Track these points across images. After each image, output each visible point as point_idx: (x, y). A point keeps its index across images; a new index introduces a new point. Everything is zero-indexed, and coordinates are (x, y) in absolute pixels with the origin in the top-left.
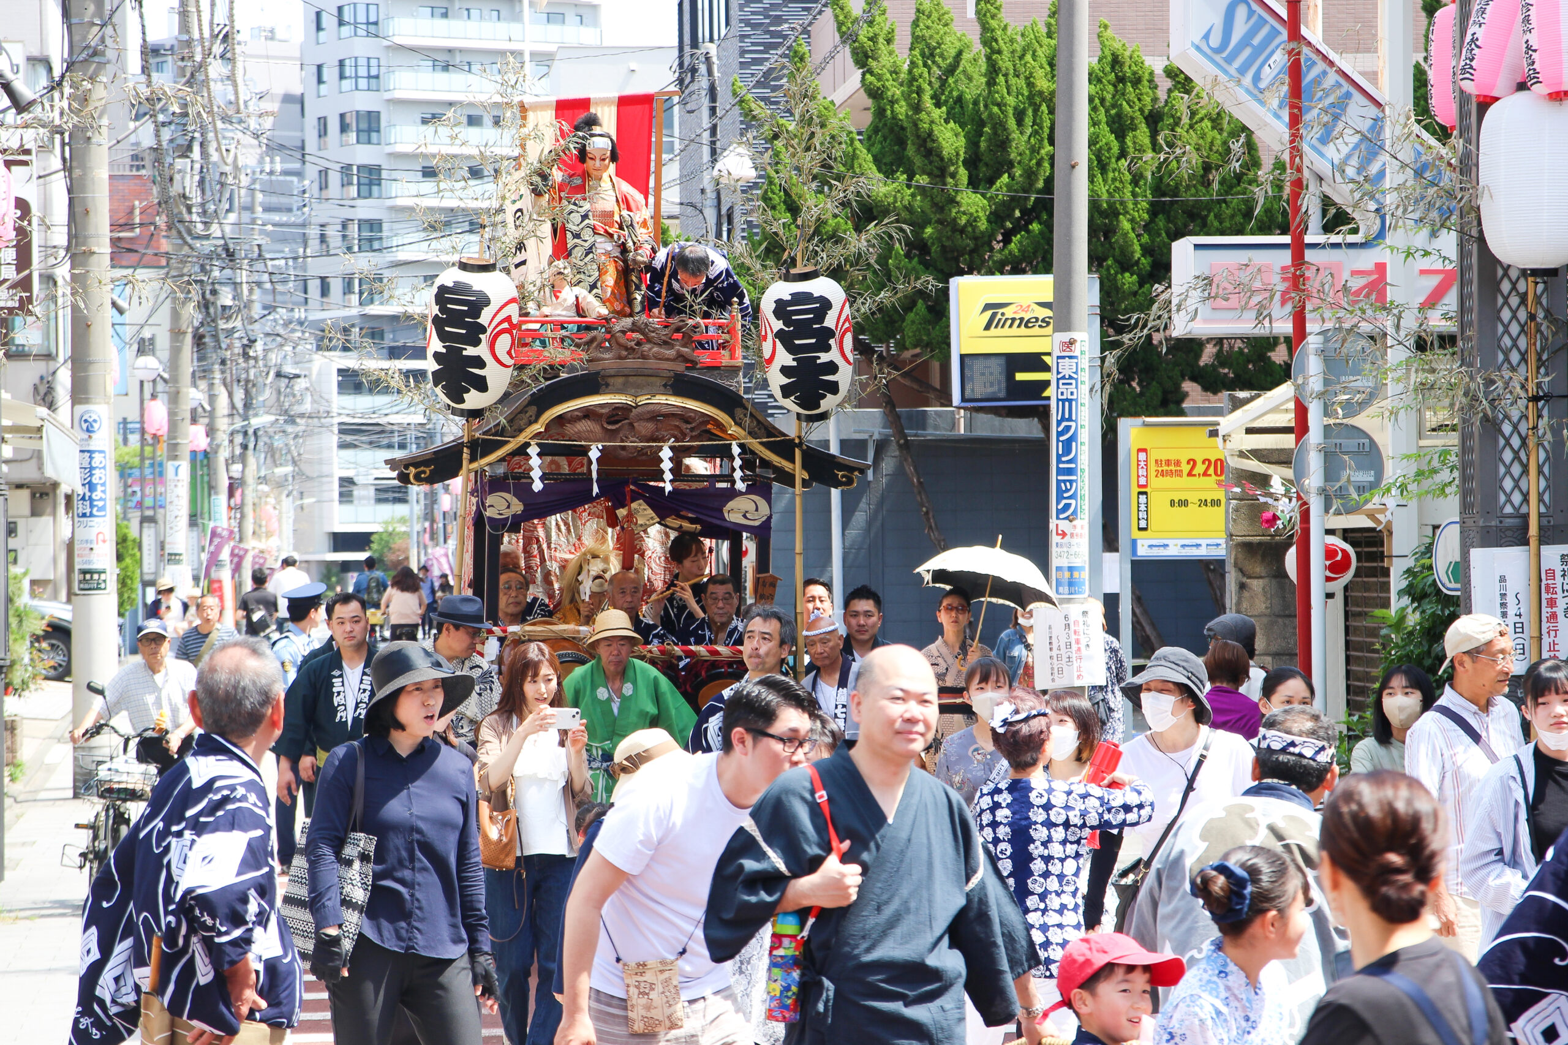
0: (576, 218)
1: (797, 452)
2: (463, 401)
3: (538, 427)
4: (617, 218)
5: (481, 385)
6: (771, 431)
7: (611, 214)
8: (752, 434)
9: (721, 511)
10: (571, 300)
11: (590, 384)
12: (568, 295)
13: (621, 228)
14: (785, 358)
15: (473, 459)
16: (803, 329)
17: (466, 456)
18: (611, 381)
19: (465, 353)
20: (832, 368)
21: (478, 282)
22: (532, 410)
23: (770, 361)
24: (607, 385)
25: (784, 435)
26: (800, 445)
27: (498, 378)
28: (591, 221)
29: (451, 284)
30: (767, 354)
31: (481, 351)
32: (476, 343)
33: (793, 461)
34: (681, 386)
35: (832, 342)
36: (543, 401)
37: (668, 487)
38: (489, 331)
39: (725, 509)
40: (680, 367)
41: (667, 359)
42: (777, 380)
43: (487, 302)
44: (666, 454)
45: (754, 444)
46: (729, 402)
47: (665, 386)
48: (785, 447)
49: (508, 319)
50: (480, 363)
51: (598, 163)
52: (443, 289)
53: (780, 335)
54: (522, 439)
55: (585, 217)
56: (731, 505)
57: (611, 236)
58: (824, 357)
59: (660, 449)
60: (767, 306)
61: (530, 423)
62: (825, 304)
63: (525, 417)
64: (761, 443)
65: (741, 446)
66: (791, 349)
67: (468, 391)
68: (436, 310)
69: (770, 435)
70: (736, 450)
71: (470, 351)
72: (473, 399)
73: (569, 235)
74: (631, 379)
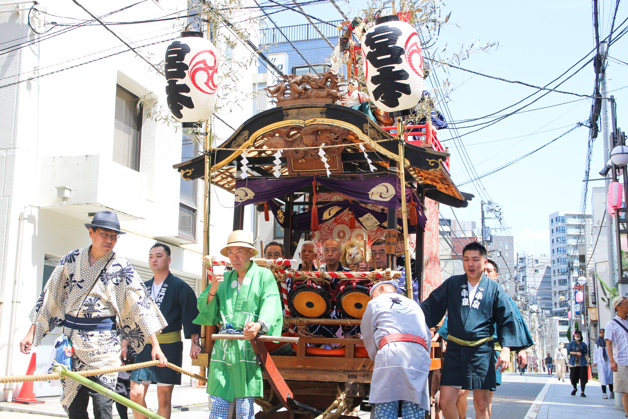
1: (400, 146)
2: (182, 116)
3: (250, 143)
5: (189, 103)
6: (385, 136)
8: (373, 138)
9: (368, 195)
11: (278, 115)
14: (374, 72)
16: (383, 50)
18: (290, 112)
19: (177, 83)
20: (404, 74)
22: (246, 133)
24: (288, 115)
31: (186, 81)
32: (183, 76)
33: (397, 153)
34: (329, 112)
35: (402, 57)
36: (251, 127)
37: (329, 173)
38: (190, 68)
39: (370, 193)
40: (329, 101)
41: (322, 97)
42: (371, 90)
43: (188, 50)
44: (322, 153)
45: (374, 144)
46: (360, 120)
47: (321, 113)
48: (393, 145)
50: (186, 89)
53: (369, 56)
54: (239, 150)
56: (373, 190)
58: (398, 67)
59: (318, 150)
61: (245, 141)
62: (398, 33)
64: (379, 143)
66: (376, 63)
67: (183, 108)
69: (384, 138)
70: (363, 149)
71: (180, 82)
72: (188, 115)
74: (302, 110)
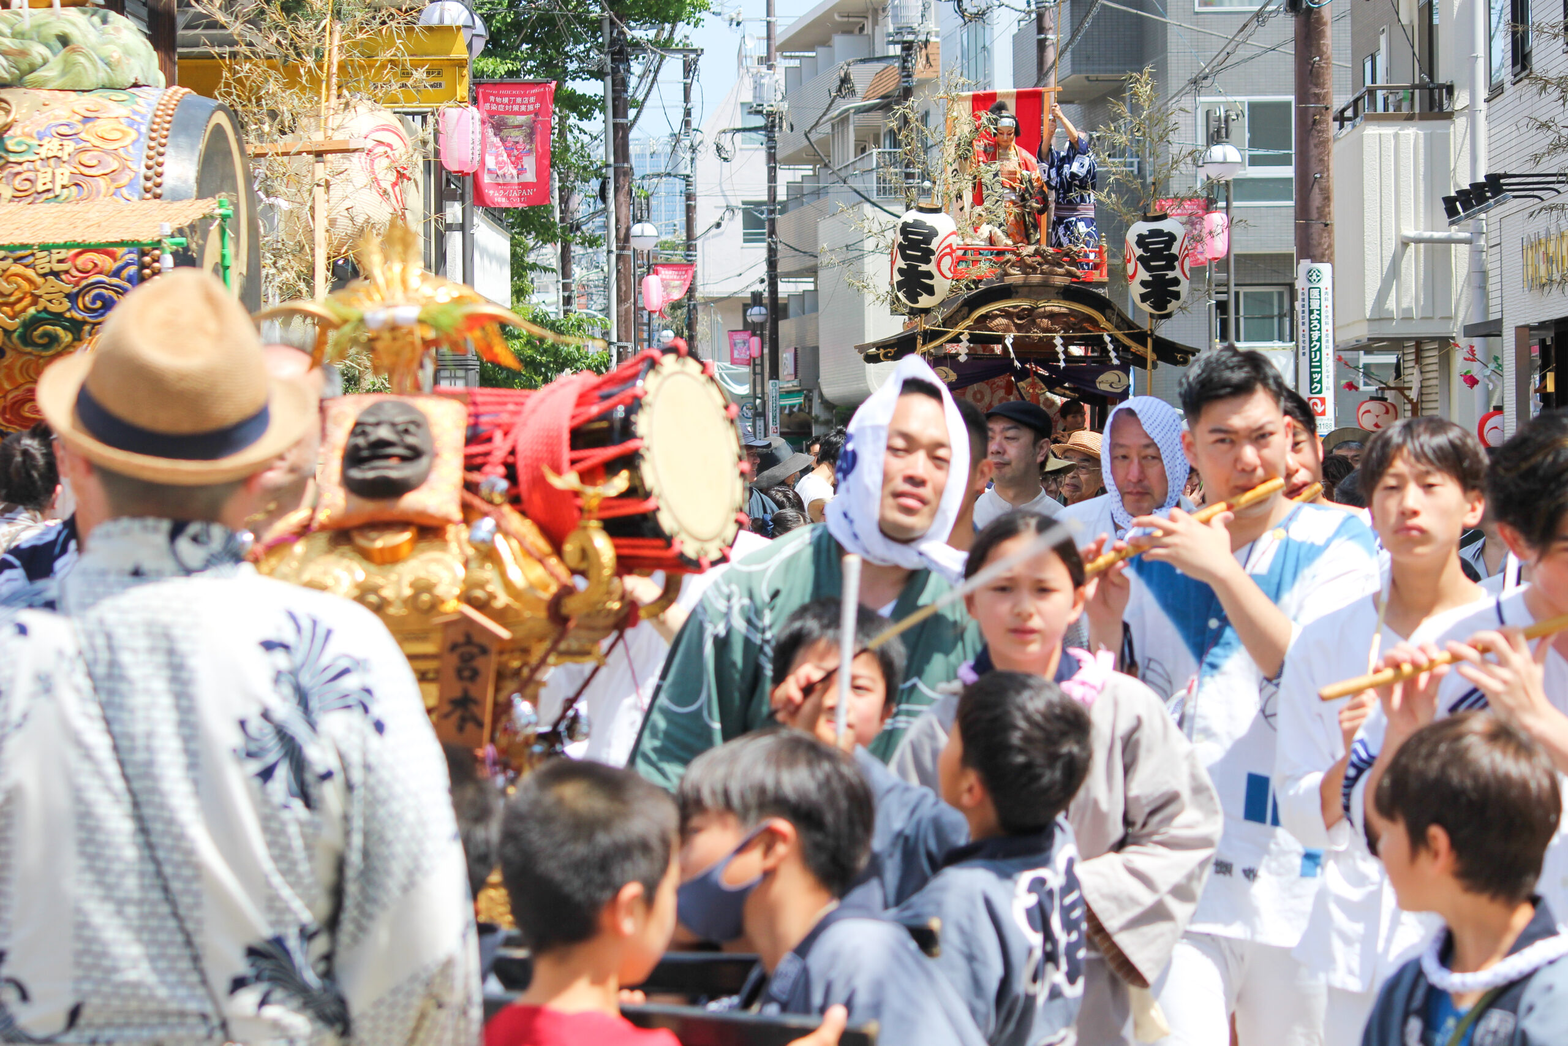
0: (990, 176)
1: (1149, 341)
2: (917, 302)
3: (969, 322)
4: (1018, 176)
5: (930, 291)
6: (1130, 325)
7: (1015, 173)
8: (1118, 327)
9: (1094, 382)
10: (986, 234)
11: (1005, 292)
12: (985, 230)
13: (1021, 183)
14: (1144, 275)
15: (924, 344)
16: (1157, 254)
17: (920, 341)
18: (1020, 290)
19: (920, 269)
20: (1176, 282)
21: (929, 219)
22: (966, 310)
23: (1133, 277)
24: (1017, 293)
25: (1139, 328)
26: (1151, 335)
27: (942, 285)
28: (1001, 178)
29: (911, 221)
30: (1130, 272)
31: (931, 267)
32: (928, 262)
33: (1145, 345)
34: (1067, 293)
35: (1176, 264)
36: (972, 303)
37: (1062, 364)
38: (937, 254)
39: (1097, 381)
40: (1068, 281)
41: (1060, 276)
42: (1136, 290)
43: (936, 234)
44: (1058, 341)
45: (1119, 334)
46: (1102, 305)
47: (1057, 293)
48: (1141, 337)
49: (950, 246)
50: (929, 275)
51: (1005, 137)
52: (905, 225)
53: (1140, 258)
54: (957, 330)
55: (996, 175)
56: (1101, 378)
57: (1014, 189)
58: (1171, 274)
59: (1054, 338)
60: (1131, 237)
61: (964, 319)
62: (1172, 238)
63: (960, 314)
64: (1125, 334)
65: (1110, 335)
66: (1148, 268)
67: (921, 295)
68: (900, 239)
69: (1130, 328)
70: (1107, 339)
71: (923, 267)
72: (924, 301)
73: (984, 188)
74: (1034, 289)
